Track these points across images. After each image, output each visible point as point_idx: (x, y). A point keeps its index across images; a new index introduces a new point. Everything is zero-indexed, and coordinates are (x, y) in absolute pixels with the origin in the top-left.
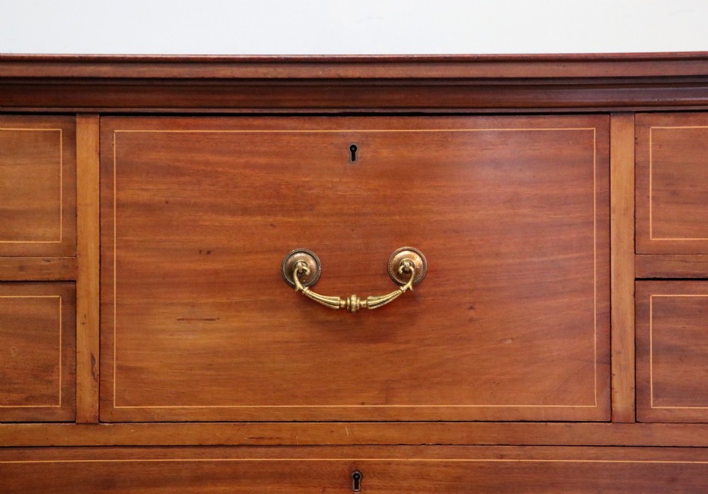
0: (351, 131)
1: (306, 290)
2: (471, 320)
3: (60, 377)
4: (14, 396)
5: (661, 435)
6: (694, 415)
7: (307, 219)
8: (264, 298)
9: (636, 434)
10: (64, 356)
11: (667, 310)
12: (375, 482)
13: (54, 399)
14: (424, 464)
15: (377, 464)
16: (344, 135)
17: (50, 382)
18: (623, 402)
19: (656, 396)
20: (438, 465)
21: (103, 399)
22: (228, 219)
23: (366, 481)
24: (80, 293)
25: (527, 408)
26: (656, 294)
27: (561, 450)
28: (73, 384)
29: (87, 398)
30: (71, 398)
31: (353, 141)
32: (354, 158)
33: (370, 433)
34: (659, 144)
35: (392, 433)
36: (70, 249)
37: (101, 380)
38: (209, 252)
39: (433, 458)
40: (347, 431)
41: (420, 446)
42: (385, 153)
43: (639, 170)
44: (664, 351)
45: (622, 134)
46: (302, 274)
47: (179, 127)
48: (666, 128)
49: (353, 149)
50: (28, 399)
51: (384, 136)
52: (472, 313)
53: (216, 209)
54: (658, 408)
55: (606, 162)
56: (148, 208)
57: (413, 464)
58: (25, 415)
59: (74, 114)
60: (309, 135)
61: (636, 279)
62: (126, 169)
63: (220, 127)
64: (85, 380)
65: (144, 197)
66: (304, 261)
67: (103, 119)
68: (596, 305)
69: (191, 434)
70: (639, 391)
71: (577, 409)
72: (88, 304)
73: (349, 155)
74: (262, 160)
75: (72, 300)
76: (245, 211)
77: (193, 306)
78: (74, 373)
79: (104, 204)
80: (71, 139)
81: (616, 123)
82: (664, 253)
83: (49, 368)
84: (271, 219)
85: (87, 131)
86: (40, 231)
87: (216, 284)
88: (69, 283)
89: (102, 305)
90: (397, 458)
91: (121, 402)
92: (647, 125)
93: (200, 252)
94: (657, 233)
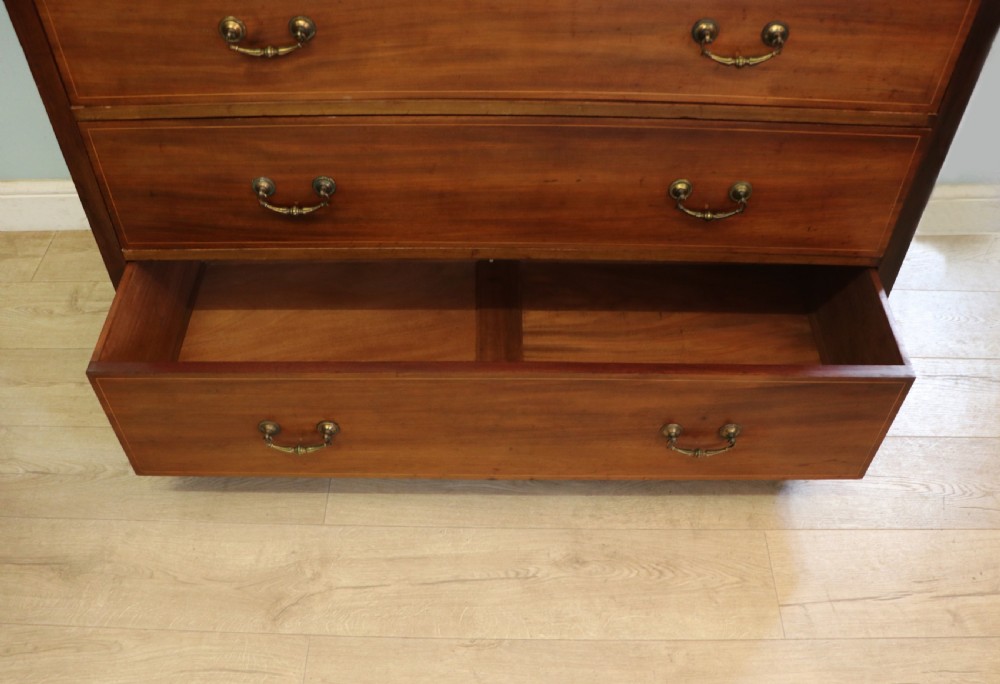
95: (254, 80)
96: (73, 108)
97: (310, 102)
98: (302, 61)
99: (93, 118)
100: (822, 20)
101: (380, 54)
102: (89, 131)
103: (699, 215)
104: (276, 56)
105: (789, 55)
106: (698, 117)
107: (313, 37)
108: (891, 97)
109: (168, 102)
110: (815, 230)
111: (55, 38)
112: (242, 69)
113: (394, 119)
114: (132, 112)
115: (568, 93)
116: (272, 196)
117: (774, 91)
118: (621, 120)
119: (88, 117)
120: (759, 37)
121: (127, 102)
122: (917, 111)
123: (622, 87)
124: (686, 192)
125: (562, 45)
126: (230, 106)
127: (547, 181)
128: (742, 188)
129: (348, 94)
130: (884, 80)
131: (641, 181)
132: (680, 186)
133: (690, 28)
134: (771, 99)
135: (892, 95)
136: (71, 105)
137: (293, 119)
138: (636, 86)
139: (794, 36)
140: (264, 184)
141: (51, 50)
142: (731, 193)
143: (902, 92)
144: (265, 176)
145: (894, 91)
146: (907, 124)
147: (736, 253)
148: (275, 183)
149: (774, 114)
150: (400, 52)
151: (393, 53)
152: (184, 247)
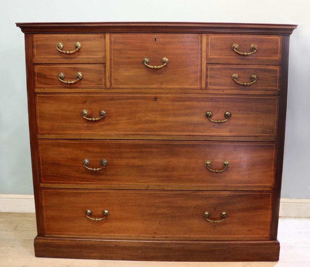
0: (155, 36)
1: (147, 65)
2: (177, 71)
3: (103, 81)
4: (95, 84)
5: (210, 92)
6: (216, 88)
7: (147, 52)
8: (139, 66)
9: (205, 91)
10: (104, 77)
11: (211, 69)
12: (159, 100)
13: (102, 84)
14: (168, 97)
15: (159, 96)
16: (154, 37)
17: (101, 81)
18: (204, 86)
19: (209, 85)
20: (170, 97)
21: (111, 84)
22: (133, 52)
23: (158, 99)
24: (107, 65)
25: (186, 87)
26: (210, 66)
27: (192, 94)
28: (105, 82)
29: (108, 84)
30: (105, 84)
31: (156, 38)
33: (158, 91)
34: (211, 39)
35: (162, 91)
36: (105, 57)
37: (110, 81)
38: (129, 58)
39: (169, 96)
40: (154, 91)
41: (167, 93)
42: (161, 40)
43: (207, 44)
44: (211, 77)
45: (204, 37)
46: (146, 62)
47: (124, 35)
48: (212, 36)
49: (156, 39)
50: (98, 84)
51: (161, 37)
52: (177, 69)
53: (131, 50)
54: (209, 87)
55: (201, 42)
56: (118, 50)
57: (166, 96)
58: (98, 87)
59: (105, 33)
60: (147, 36)
61: (206, 64)
62: (114, 43)
63: (131, 35)
64: (108, 81)
65: (118, 48)
66: (147, 60)
67: (111, 34)
68: (199, 68)
69: (126, 91)
70: (206, 84)
71: (195, 87)
72: (108, 68)
73: (155, 40)
74: (139, 41)
75: (105, 67)
76: (136, 50)
77: (126, 68)
78: (106, 80)
79: (111, 49)
80: (105, 37)
81: (203, 35)
82: (211, 59)
83: (101, 79)
84: (140, 52)
85: (108, 36)
86: (99, 54)
87: (130, 64)
88: (104, 64)
89: (111, 68)
90: (163, 95)
91: (114, 85)
92: (209, 36)
93: (128, 58)
94: (210, 55)
95: (88, 128)
97: (103, 135)
98: (102, 123)
99: (42, 138)
100: (239, 111)
101: (123, 121)
102: (40, 142)
103: (214, 171)
104: (95, 121)
105: (232, 121)
106: (210, 140)
107: (105, 116)
108: (263, 133)
109: (63, 134)
110: (251, 177)
111: (38, 114)
112: (86, 125)
113: (125, 141)
114: (53, 136)
115: (174, 133)
116: (89, 165)
117: (231, 132)
118: (189, 141)
119: (40, 138)
120: (224, 116)
121: (53, 134)
123: (188, 131)
124: (210, 164)
125: (171, 119)
126: (80, 136)
127: (169, 162)
128: (226, 163)
129: (113, 133)
130: (260, 127)
131: (196, 161)
132: (208, 163)
133: (205, 114)
134: (230, 134)
135: (263, 132)
136: (37, 134)
137: (97, 140)
138: (192, 131)
139: (233, 115)
140: (87, 161)
141: (36, 117)
142: (223, 165)
143: (266, 131)
144: (87, 158)
145: (263, 131)
146: (270, 141)
147: (228, 187)
148: (90, 161)
149: (232, 139)
150: (128, 121)
151: (126, 121)
152: (59, 183)
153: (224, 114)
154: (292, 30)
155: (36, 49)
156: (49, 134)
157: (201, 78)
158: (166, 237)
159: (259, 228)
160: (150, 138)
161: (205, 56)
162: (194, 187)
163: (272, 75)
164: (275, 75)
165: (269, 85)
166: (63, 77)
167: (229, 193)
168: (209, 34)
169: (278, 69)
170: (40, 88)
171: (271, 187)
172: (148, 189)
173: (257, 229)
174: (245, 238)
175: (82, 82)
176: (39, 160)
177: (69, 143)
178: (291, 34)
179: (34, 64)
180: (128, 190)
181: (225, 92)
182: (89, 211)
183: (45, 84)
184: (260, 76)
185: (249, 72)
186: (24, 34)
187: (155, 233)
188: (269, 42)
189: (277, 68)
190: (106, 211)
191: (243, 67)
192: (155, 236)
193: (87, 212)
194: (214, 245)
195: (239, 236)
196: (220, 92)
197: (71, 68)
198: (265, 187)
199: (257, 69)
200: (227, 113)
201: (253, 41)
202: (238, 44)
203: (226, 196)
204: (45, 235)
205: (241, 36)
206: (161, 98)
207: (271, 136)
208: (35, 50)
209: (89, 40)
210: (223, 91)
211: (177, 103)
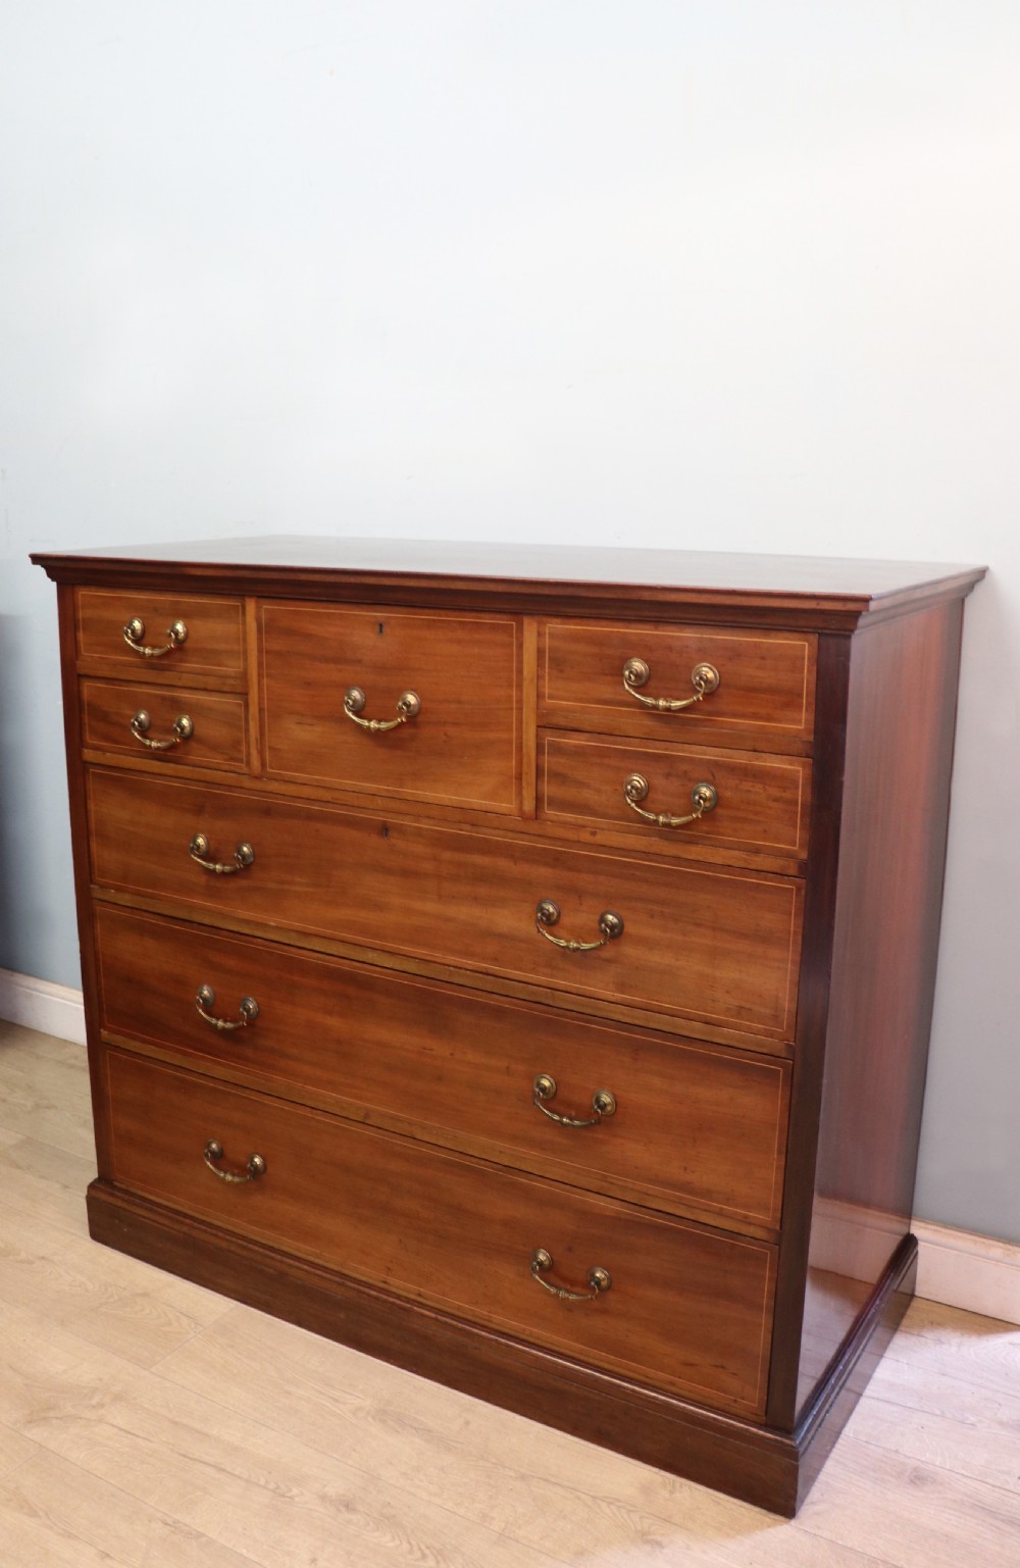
0: (379, 614)
1: (350, 715)
2: (445, 742)
3: (243, 749)
4: (224, 757)
5: (550, 829)
6: (569, 820)
7: (358, 668)
8: (337, 715)
9: (534, 827)
10: (244, 737)
11: (557, 750)
12: (396, 834)
13: (242, 761)
14: (420, 828)
15: (396, 823)
16: (375, 617)
17: (240, 752)
18: (529, 806)
19: (549, 804)
20: (427, 830)
21: (263, 765)
22: (318, 664)
23: (390, 833)
24: (250, 701)
25: (474, 802)
26: (549, 738)
27: (493, 831)
28: (249, 755)
29: (256, 763)
30: (248, 763)
31: (380, 621)
32: (381, 631)
33: (392, 804)
34: (552, 636)
35: (403, 807)
36: (244, 676)
37: (261, 753)
38: (309, 684)
39: (424, 825)
40: (380, 802)
41: (418, 817)
42: (398, 629)
43: (540, 652)
44: (553, 775)
45: (530, 628)
46: (348, 704)
47: (293, 606)
48: (555, 626)
49: (381, 625)
50: (232, 759)
51: (396, 618)
52: (446, 738)
53: (311, 658)
54: (550, 813)
55: (520, 646)
56: (280, 654)
57: (415, 827)
58: (231, 768)
59: (244, 595)
61: (538, 726)
62: (269, 629)
64: (254, 752)
65: (277, 647)
67: (259, 600)
68: (514, 740)
69: (307, 792)
70: (539, 799)
71: (504, 806)
72: (254, 708)
73: (377, 628)
74: (333, 630)
75: (247, 706)
77: (302, 715)
78: (249, 747)
79: (260, 650)
80: (244, 610)
81: (526, 621)
82: (554, 710)
83: (239, 743)
84: (339, 667)
85: (251, 605)
86: (231, 663)
88: (244, 694)
89: (261, 710)
90: (407, 822)
91: (272, 768)
92: (545, 624)
93: (305, 683)
94: (550, 697)
95: (209, 892)
96: (92, 886)
97: (247, 922)
98: (243, 883)
99: (102, 898)
100: (652, 916)
101: (297, 888)
102: (98, 909)
103: (556, 1118)
104: (222, 873)
105: (629, 950)
106: (551, 1004)
107: (252, 863)
108: (740, 1015)
109: (151, 897)
110: (692, 1173)
111: (93, 825)
112: (200, 881)
114: (125, 899)
115: (438, 956)
116: (208, 1006)
117: (621, 987)
118: (484, 994)
119: (99, 897)
120: (595, 924)
121: (125, 891)
122: (771, 1036)
123: (482, 958)
124: (549, 1089)
125: (431, 907)
126: (190, 911)
127: (425, 1049)
128: (606, 1098)
129: (272, 921)
130: (728, 992)
131: (508, 1068)
132: (543, 1081)
133: (534, 907)
134: (619, 996)
135: (740, 1011)
136: (92, 882)
137: (232, 934)
138: (495, 960)
139: (628, 930)
141: (88, 834)
142: (594, 1101)
143: (750, 1010)
144: (209, 984)
145: (740, 1007)
146: (765, 1050)
147: (612, 1183)
148: (214, 994)
149: (623, 1014)
150: (311, 890)
151: (307, 889)
152: (144, 1041)
153: (597, 918)
154: (856, 615)
155: (83, 629)
156: (118, 889)
157: (519, 777)
158: (420, 1295)
159: (723, 1367)
160: (371, 956)
161: (533, 698)
162: (501, 1152)
163: (775, 792)
164: (788, 795)
165: (765, 831)
166: (146, 723)
167: (614, 1207)
168: (544, 619)
169: (798, 771)
170: (96, 748)
171: (769, 1230)
172: (367, 1122)
173: (717, 1366)
174: (672, 1384)
175: (193, 745)
176: (97, 960)
177: (164, 927)
178: (852, 631)
179: (79, 676)
180: (314, 1111)
181: (600, 838)
182: (214, 1146)
183: (107, 738)
184: (728, 794)
185: (686, 772)
186: (54, 585)
187: (389, 1269)
188: (763, 658)
189: (797, 769)
190: (257, 1160)
191: (666, 749)
192: (391, 1280)
193: (209, 1145)
194: (566, 1374)
195: (652, 1372)
196: (585, 836)
197: (163, 698)
198: (746, 1220)
199: (717, 764)
200: (610, 917)
201: (704, 654)
202: (646, 661)
203: (607, 1213)
204: (116, 1183)
205: (657, 629)
206: (400, 829)
207: (771, 1035)
208: (81, 636)
209: (203, 613)
210: (594, 834)
211: (447, 855)
